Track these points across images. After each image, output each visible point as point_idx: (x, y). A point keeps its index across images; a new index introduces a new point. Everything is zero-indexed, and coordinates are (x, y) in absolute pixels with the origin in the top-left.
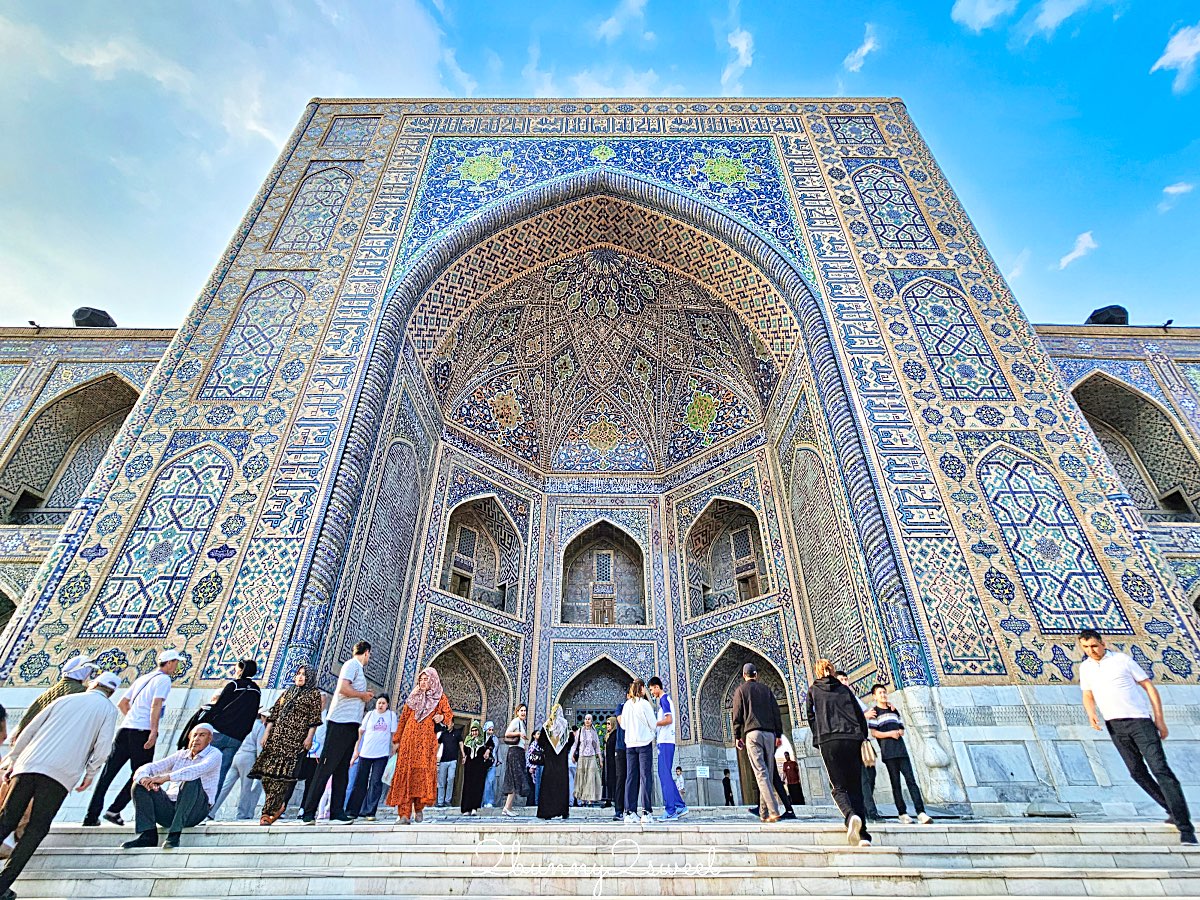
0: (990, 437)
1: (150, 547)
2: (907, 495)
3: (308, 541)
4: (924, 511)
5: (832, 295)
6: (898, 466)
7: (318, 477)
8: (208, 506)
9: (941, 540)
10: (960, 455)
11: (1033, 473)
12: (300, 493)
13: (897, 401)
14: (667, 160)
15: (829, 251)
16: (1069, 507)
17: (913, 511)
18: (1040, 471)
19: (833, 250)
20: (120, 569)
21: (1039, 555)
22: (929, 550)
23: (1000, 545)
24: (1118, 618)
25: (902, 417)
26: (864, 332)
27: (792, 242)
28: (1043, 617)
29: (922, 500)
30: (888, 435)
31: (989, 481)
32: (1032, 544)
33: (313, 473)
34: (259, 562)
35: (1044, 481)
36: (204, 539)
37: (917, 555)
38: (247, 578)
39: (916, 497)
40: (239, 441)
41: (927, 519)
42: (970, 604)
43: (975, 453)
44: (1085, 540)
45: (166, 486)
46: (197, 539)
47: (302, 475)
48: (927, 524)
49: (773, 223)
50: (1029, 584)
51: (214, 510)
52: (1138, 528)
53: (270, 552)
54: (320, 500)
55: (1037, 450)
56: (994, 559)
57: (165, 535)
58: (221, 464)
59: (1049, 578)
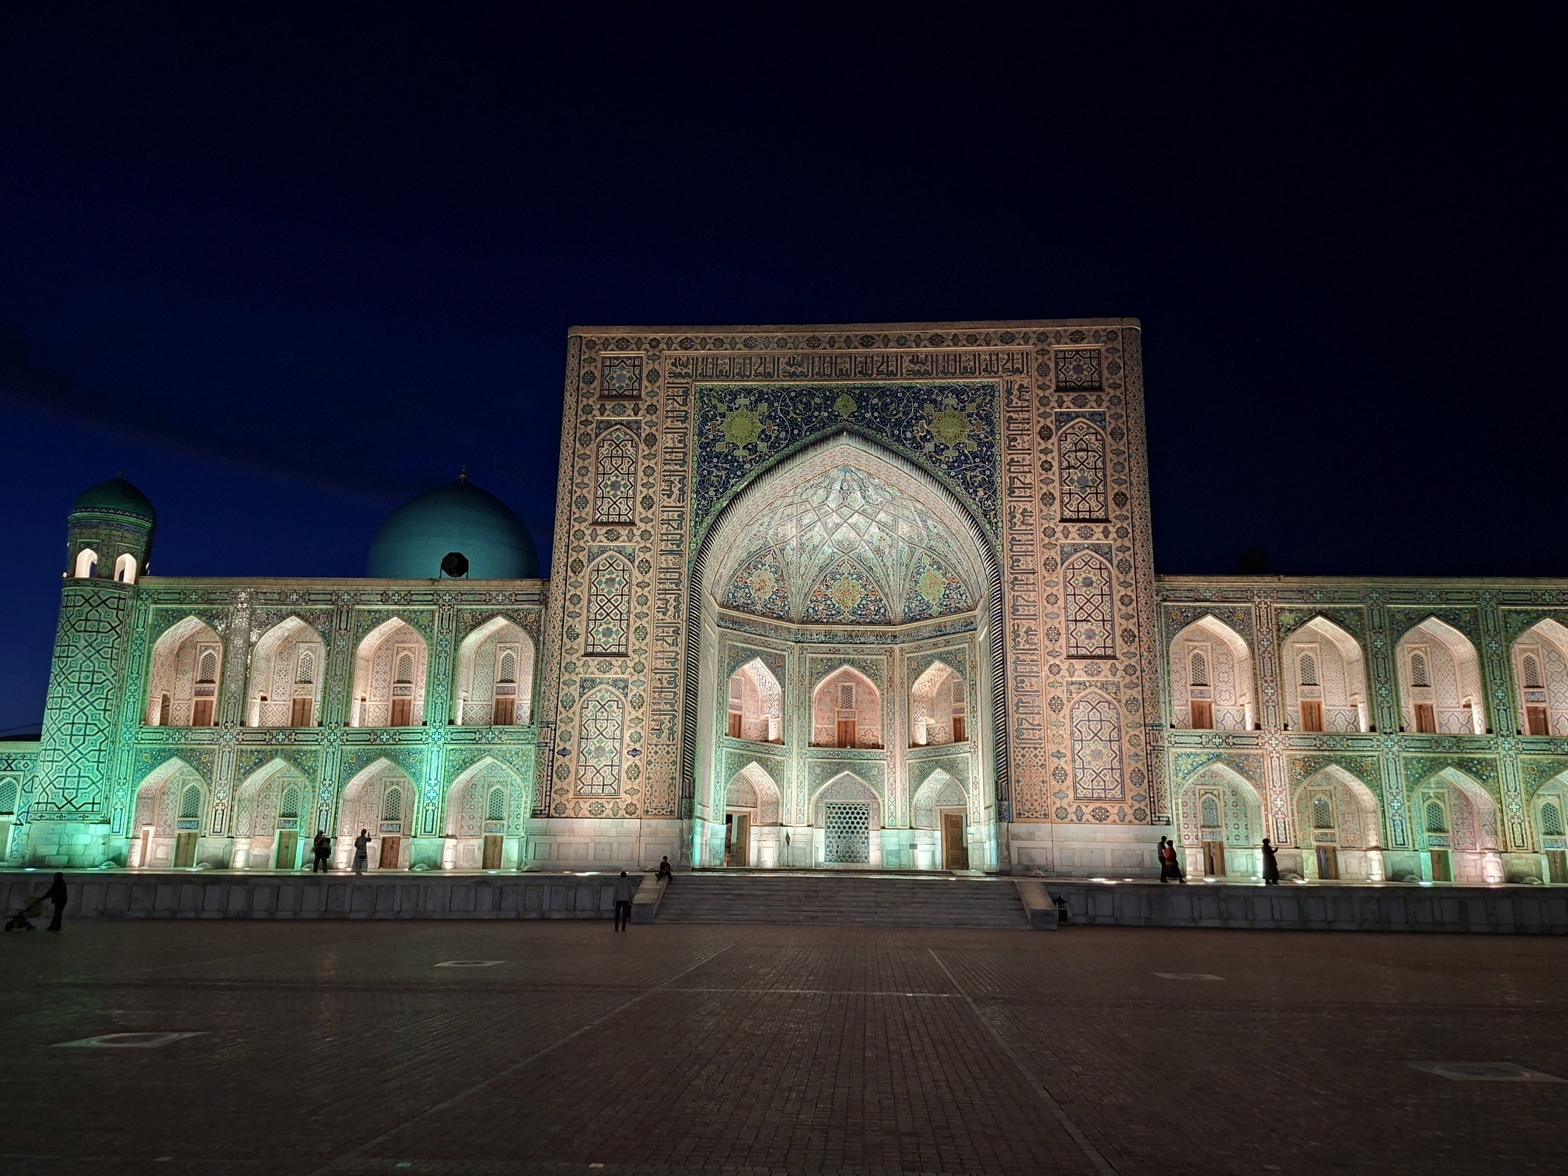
0: (1087, 684)
1: (593, 748)
2: (1024, 721)
3: (679, 746)
4: (1031, 731)
5: (1012, 568)
6: (1023, 703)
7: (676, 708)
8: (617, 726)
9: (1035, 749)
10: (1064, 697)
11: (1107, 709)
12: (668, 717)
13: (1035, 658)
14: (901, 415)
15: (1019, 523)
16: (1120, 731)
17: (1024, 731)
18: (1112, 707)
19: (1022, 523)
20: (581, 760)
21: (1090, 758)
22: (1027, 755)
23: (1069, 754)
24: (1119, 792)
25: (1035, 669)
26: (1027, 601)
27: (994, 512)
28: (1079, 791)
29: (1032, 724)
30: (1023, 682)
31: (1076, 713)
32: (1088, 752)
33: (672, 705)
34: (655, 757)
35: (1111, 713)
36: (622, 744)
37: (1020, 757)
38: (652, 766)
39: (1029, 722)
40: (622, 685)
41: (1031, 736)
42: (1041, 784)
43: (1074, 695)
44: (1121, 750)
45: (588, 713)
46: (617, 745)
47: (665, 707)
48: (1031, 739)
49: (981, 493)
50: (1078, 774)
51: (621, 727)
52: (1155, 744)
53: (660, 752)
54: (679, 721)
55: (1115, 693)
56: (1063, 760)
57: (598, 742)
58: (615, 699)
59: (1091, 771)
